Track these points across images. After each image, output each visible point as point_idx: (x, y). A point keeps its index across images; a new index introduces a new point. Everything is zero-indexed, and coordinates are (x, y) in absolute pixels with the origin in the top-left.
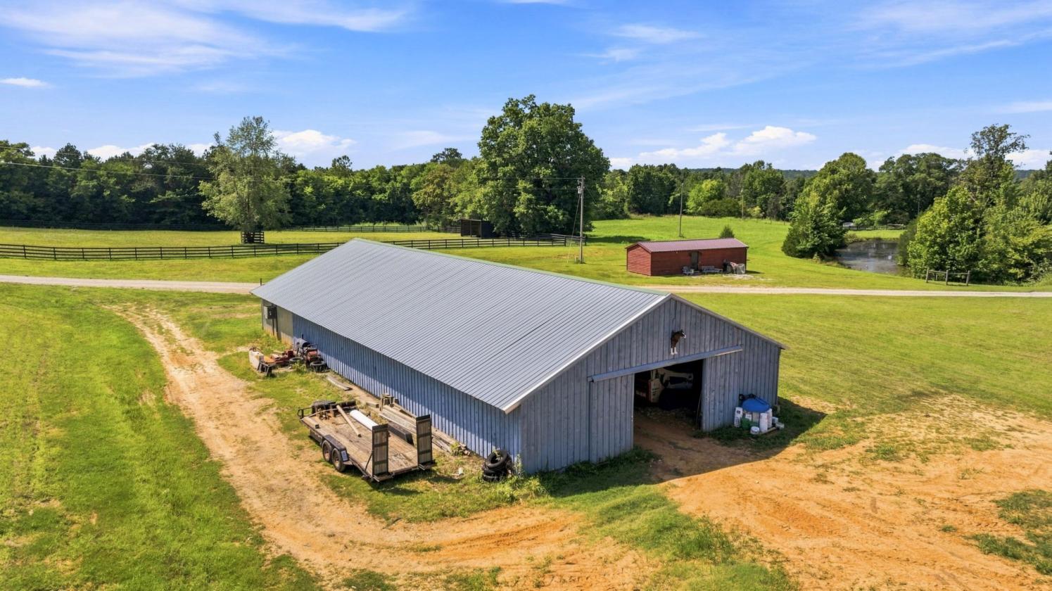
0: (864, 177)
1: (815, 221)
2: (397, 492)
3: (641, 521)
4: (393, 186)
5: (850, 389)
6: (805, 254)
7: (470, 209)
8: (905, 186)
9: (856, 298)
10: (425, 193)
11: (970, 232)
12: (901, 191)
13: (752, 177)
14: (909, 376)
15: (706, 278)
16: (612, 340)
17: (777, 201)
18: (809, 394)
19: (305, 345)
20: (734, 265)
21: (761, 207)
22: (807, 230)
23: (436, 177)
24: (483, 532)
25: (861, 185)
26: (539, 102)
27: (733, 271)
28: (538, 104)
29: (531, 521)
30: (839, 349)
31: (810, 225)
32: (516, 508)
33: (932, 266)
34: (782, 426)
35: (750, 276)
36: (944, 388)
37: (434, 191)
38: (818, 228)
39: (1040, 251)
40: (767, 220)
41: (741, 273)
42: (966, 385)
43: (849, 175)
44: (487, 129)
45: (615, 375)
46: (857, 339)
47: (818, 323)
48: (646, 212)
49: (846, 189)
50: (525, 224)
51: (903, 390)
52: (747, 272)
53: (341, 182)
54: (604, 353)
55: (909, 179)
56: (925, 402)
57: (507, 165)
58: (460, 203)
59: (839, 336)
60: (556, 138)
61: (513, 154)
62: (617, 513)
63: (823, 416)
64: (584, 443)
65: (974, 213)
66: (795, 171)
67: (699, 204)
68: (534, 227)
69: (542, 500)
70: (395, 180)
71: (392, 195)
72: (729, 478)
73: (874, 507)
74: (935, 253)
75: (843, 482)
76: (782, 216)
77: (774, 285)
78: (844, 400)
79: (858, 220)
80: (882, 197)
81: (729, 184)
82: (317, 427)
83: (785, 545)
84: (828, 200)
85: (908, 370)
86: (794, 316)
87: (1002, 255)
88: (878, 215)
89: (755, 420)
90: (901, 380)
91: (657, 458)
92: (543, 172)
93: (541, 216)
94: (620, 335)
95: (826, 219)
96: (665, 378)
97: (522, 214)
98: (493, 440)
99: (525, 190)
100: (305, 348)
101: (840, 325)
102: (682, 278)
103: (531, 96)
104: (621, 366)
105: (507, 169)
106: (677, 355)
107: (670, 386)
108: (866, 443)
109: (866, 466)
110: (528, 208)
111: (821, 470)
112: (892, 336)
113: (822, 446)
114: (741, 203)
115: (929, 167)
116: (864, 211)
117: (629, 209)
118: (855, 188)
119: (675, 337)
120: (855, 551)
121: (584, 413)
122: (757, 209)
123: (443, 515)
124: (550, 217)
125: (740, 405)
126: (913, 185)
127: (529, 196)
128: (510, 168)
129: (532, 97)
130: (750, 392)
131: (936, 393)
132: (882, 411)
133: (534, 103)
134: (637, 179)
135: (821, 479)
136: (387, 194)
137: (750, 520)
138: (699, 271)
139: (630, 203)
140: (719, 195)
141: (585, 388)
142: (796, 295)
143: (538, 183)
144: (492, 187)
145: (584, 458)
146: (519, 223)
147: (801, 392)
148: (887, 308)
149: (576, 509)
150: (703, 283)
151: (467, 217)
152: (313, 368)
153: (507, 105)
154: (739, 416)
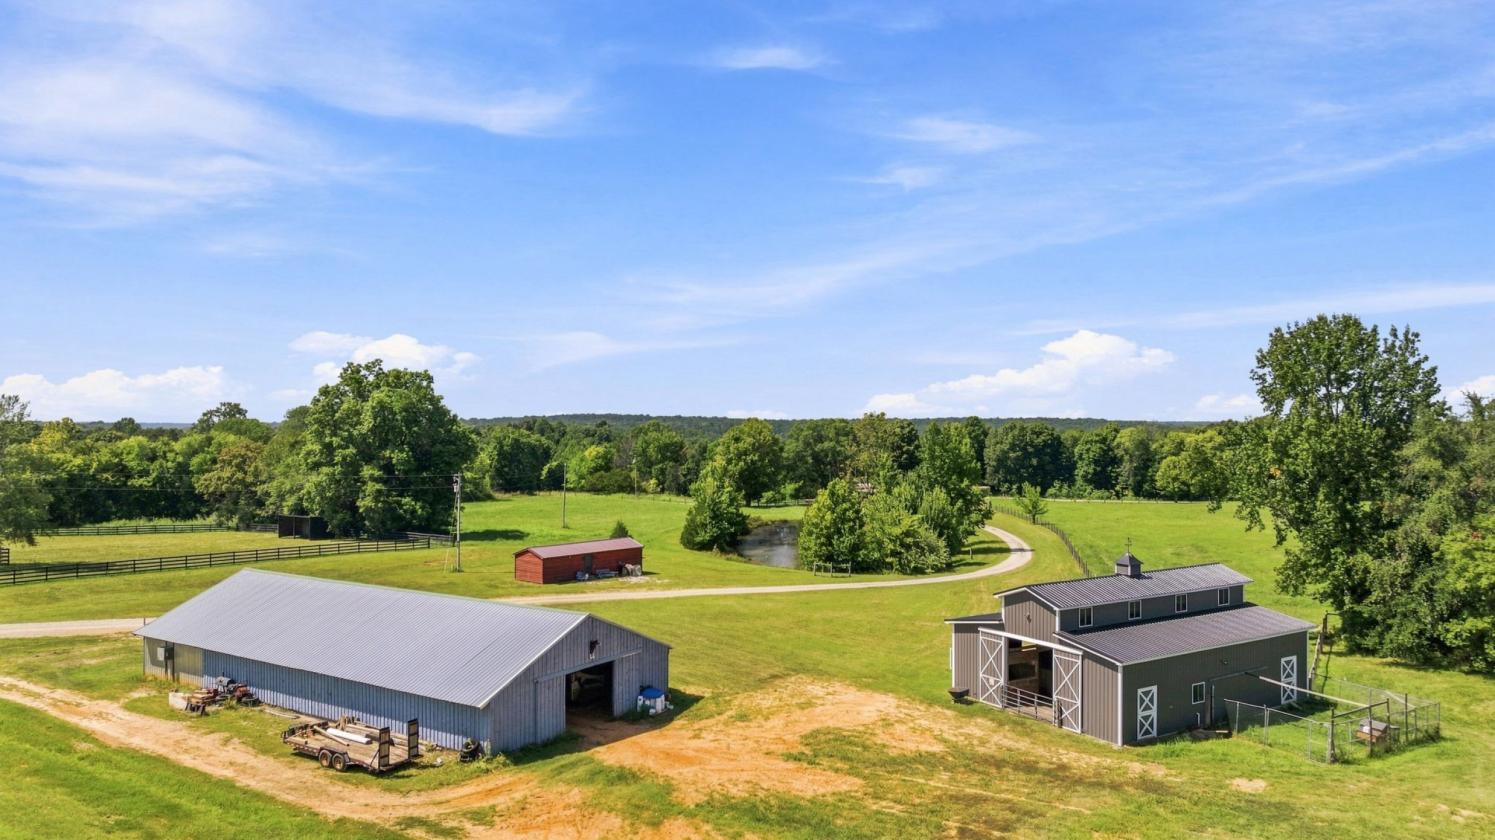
0: (770, 446)
1: (712, 510)
2: (398, 777)
3: (581, 771)
4: (161, 466)
5: (725, 677)
6: (704, 547)
7: (291, 501)
8: (816, 457)
9: (747, 596)
10: (219, 479)
11: (851, 524)
12: (811, 461)
13: (646, 442)
14: (772, 663)
15: (601, 583)
16: (550, 650)
17: (677, 471)
18: (693, 684)
19: (230, 682)
20: (629, 567)
21: (657, 479)
22: (705, 520)
23: (235, 457)
24: (474, 791)
25: (768, 454)
26: (386, 367)
27: (629, 574)
28: (386, 371)
29: (506, 781)
30: (722, 647)
31: (708, 514)
32: (491, 776)
33: (820, 557)
34: (672, 707)
35: (647, 578)
36: (795, 670)
37: (233, 475)
38: (717, 516)
39: (909, 540)
40: (665, 496)
41: (637, 576)
42: (811, 667)
43: (754, 444)
44: (318, 400)
45: (552, 676)
46: (739, 638)
47: (708, 624)
48: (515, 490)
49: (752, 461)
50: (371, 520)
51: (764, 675)
52: (644, 574)
53: (78, 461)
54: (544, 660)
55: (818, 447)
56: (777, 682)
57: (348, 447)
58: (274, 493)
59: (723, 636)
60: (412, 415)
61: (355, 433)
62: (563, 770)
63: (702, 698)
64: (532, 730)
65: (853, 505)
66: (700, 417)
67: (582, 477)
68: (383, 523)
69: (507, 769)
70: (164, 457)
71: (159, 479)
72: (634, 743)
73: (728, 748)
74: (822, 544)
75: (711, 737)
76: (683, 490)
77: (668, 587)
78: (719, 685)
79: (768, 495)
80: (791, 468)
81: (618, 451)
82: (306, 743)
83: (672, 773)
84: (727, 484)
85: (771, 659)
86: (687, 619)
87: (880, 544)
88: (789, 488)
89: (652, 704)
90: (764, 668)
91: (583, 737)
92: (397, 456)
93: (395, 509)
94: (555, 647)
95: (724, 506)
96: (582, 681)
97: (368, 509)
98: (465, 735)
99: (373, 479)
100: (230, 686)
101: (725, 624)
102: (576, 584)
103: (377, 360)
104: (556, 670)
105: (348, 451)
106: (595, 659)
107: (587, 686)
108: (730, 713)
109: (727, 726)
110: (376, 499)
111: (697, 732)
112: (768, 632)
113: (699, 717)
114: (634, 474)
115: (837, 434)
116: (773, 484)
117: (492, 486)
118: (761, 459)
119: (593, 645)
120: (712, 770)
121: (532, 706)
122: (653, 481)
123: (441, 784)
124: (405, 511)
125: (641, 694)
126: (822, 454)
127: (378, 486)
128: (352, 450)
129: (378, 362)
130: (647, 684)
131: (788, 675)
132: (746, 690)
133: (381, 369)
134: (502, 447)
135: (697, 737)
136: (150, 479)
137: (650, 763)
138: (595, 576)
139: (492, 478)
140: (605, 465)
141: (532, 687)
142: (692, 597)
143: (388, 468)
144: (327, 474)
145: (532, 740)
146: (364, 519)
147: (687, 683)
148: (769, 605)
149: (533, 771)
150: (600, 589)
151: (286, 512)
152: (246, 704)
153: (345, 370)
154: (640, 703)
